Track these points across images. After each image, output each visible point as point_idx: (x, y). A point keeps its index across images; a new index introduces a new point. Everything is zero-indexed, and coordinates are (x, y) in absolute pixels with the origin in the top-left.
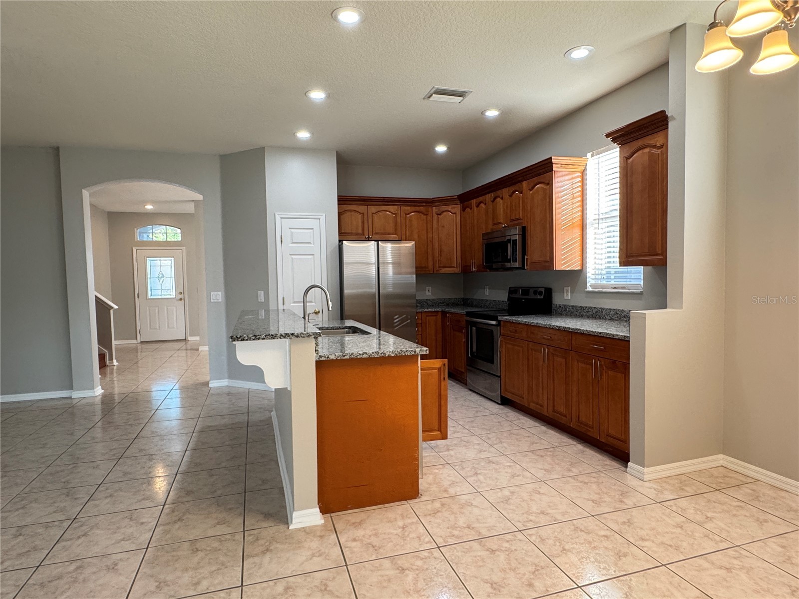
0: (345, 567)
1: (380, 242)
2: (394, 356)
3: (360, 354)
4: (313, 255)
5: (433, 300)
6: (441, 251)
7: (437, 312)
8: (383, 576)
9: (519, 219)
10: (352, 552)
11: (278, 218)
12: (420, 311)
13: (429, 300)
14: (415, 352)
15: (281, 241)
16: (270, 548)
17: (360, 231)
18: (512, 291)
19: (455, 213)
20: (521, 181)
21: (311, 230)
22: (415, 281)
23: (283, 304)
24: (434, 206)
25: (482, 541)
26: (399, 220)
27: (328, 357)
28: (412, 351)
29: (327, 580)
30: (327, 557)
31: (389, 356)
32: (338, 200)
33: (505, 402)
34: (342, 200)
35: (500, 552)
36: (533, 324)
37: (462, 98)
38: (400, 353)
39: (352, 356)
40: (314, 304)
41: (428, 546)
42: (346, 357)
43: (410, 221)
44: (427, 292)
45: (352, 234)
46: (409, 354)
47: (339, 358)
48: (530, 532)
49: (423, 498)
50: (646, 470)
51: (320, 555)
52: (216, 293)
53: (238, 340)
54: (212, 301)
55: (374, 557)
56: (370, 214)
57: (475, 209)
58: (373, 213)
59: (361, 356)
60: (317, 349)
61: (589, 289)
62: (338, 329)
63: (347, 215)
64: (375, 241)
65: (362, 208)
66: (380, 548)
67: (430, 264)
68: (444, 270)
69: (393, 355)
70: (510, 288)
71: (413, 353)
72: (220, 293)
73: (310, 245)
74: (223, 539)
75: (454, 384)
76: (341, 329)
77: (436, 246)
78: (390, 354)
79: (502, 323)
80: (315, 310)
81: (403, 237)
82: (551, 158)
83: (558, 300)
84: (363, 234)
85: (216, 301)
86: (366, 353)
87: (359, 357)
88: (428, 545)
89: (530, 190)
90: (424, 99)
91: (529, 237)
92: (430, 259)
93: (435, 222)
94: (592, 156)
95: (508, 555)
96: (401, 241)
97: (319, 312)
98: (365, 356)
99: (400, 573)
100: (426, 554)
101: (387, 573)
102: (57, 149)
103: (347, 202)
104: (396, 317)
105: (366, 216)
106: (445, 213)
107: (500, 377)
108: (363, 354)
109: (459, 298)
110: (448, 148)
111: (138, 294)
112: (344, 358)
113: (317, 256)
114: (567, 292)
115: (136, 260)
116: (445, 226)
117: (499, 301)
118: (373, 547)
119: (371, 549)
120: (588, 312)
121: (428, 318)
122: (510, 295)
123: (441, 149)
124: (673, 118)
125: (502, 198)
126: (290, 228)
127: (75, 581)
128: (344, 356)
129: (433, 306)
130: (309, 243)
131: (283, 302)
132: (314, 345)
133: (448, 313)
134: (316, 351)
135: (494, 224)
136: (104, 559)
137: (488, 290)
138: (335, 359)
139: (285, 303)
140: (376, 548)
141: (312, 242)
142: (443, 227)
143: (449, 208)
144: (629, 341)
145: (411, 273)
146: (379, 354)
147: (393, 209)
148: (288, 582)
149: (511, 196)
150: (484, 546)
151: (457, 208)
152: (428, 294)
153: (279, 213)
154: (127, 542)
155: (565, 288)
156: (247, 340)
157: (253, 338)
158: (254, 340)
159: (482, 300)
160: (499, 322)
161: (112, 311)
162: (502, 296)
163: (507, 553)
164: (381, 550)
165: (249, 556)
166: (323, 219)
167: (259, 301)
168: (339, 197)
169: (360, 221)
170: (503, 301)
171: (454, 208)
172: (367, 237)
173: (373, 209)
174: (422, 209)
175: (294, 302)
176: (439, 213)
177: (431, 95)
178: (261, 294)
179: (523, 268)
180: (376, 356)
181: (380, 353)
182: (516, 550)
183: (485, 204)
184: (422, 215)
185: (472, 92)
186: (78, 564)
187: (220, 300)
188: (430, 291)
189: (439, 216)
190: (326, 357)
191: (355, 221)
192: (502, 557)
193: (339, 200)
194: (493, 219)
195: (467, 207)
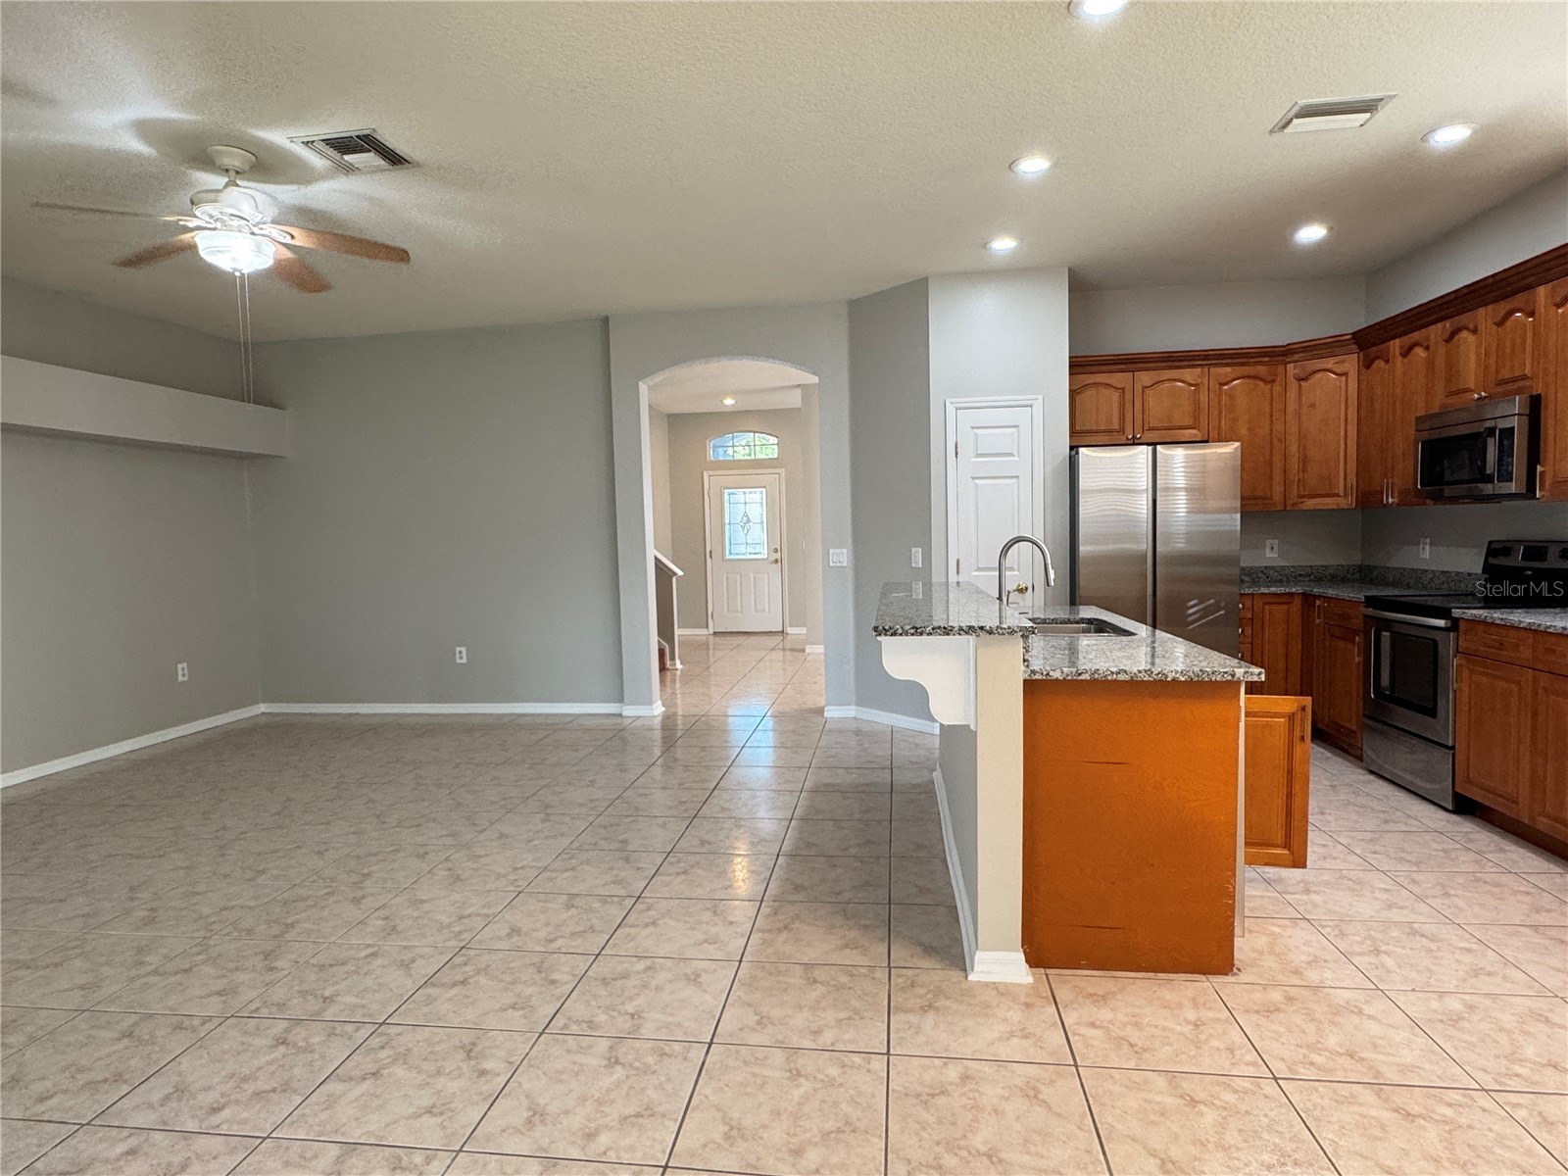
0: (1074, 1069)
1: (1158, 447)
2: (1186, 681)
3: (1112, 673)
4: (1017, 477)
5: (1283, 568)
6: (1304, 462)
7: (1292, 594)
8: (1150, 1102)
9: (1524, 377)
10: (1087, 1045)
11: (950, 409)
12: (1251, 591)
13: (1273, 568)
14: (1233, 676)
15: (957, 453)
16: (936, 1004)
17: (1116, 426)
18: (1493, 550)
19: (1346, 374)
20: (1531, 287)
21: (1015, 429)
22: (1239, 528)
23: (958, 573)
24: (1290, 363)
25: (1382, 1090)
26: (1204, 397)
27: (1048, 674)
28: (1226, 673)
29: (1038, 1081)
30: (1039, 1044)
31: (1174, 680)
32: (1070, 366)
33: (1464, 806)
34: (1079, 365)
35: (1429, 1122)
36: (1551, 630)
37: (1368, 115)
38: (1198, 676)
39: (1096, 676)
40: (1016, 573)
41: (1251, 1071)
42: (1083, 677)
43: (1231, 396)
44: (1268, 550)
45: (1097, 432)
46: (1219, 678)
47: (1070, 678)
48: (1514, 1098)
49: (1243, 977)
51: (1026, 1037)
52: (838, 551)
53: (886, 635)
54: (832, 564)
55: (1132, 1065)
56: (1138, 387)
57: (1399, 360)
58: (1144, 387)
59: (1115, 676)
60: (1026, 657)
62: (1067, 623)
63: (1090, 393)
64: (1148, 444)
65: (1120, 379)
66: (1144, 1050)
67: (1278, 489)
68: (1310, 504)
69: (1183, 679)
70: (1490, 543)
71: (1230, 678)
72: (845, 551)
73: (1013, 458)
74: (855, 972)
75: (1329, 755)
76: (1071, 623)
77: (1294, 448)
78: (1178, 676)
79: (1462, 625)
80: (1019, 585)
81: (1214, 434)
84: (1122, 431)
85: (838, 564)
86: (1125, 672)
87: (1109, 678)
88: (1251, 1069)
89: (1558, 306)
90: (1271, 132)
91: (1551, 421)
92: (1278, 477)
93: (1292, 394)
95: (1449, 1132)
96: (1207, 442)
97: (1026, 589)
98: (1122, 677)
99: (1185, 1105)
100: (1245, 1084)
101: (1159, 1098)
102: (606, 320)
103: (1087, 369)
104: (1192, 603)
105: (1128, 396)
106: (1318, 376)
107: (1453, 748)
108: (1118, 673)
109: (1350, 566)
110: (1331, 229)
111: (711, 552)
112: (1080, 678)
113: (1025, 479)
115: (708, 493)
116: (1318, 404)
117: (1458, 574)
118: (1132, 1045)
119: (1126, 1048)
121: (1267, 607)
122: (1491, 561)
123: (1312, 233)
125: (1475, 331)
126: (973, 428)
127: (645, 986)
128: (1080, 674)
129: (1281, 581)
130: (1011, 454)
131: (958, 568)
132: (1022, 650)
133: (1319, 597)
134: (1024, 661)
135: (1449, 394)
136: (682, 964)
137: (1427, 547)
138: (1061, 678)
139: (961, 570)
140: (1136, 1049)
141: (1015, 453)
142: (1313, 406)
143: (1330, 363)
145: (1232, 511)
146: (1153, 675)
147: (1189, 374)
148: (966, 1068)
149: (1500, 324)
150: (1386, 1100)
151: (1351, 363)
152: (1270, 554)
153: (952, 400)
154: (712, 946)
156: (901, 635)
157: (912, 631)
158: (913, 635)
159: (1413, 570)
160: (1455, 625)
161: (674, 579)
162: (1470, 562)
163: (1447, 1128)
164: (1146, 1055)
165: (899, 1010)
166: (1038, 406)
167: (914, 565)
168: (1073, 360)
169: (1115, 405)
170: (1469, 575)
171: (1342, 362)
172: (1130, 437)
173: (1145, 378)
174: (1262, 370)
175: (979, 569)
176: (1302, 375)
177: (1291, 121)
178: (917, 553)
179: (1529, 495)
180: (1145, 679)
181: (1155, 672)
182: (1470, 1127)
183: (1427, 348)
184: (1261, 384)
185: (1394, 96)
186: (648, 962)
187: (845, 564)
188: (1276, 548)
189: (1302, 383)
190: (1045, 673)
191: (1105, 404)
192: (1433, 1133)
193: (1072, 366)
194: (1448, 381)
195: (1377, 358)
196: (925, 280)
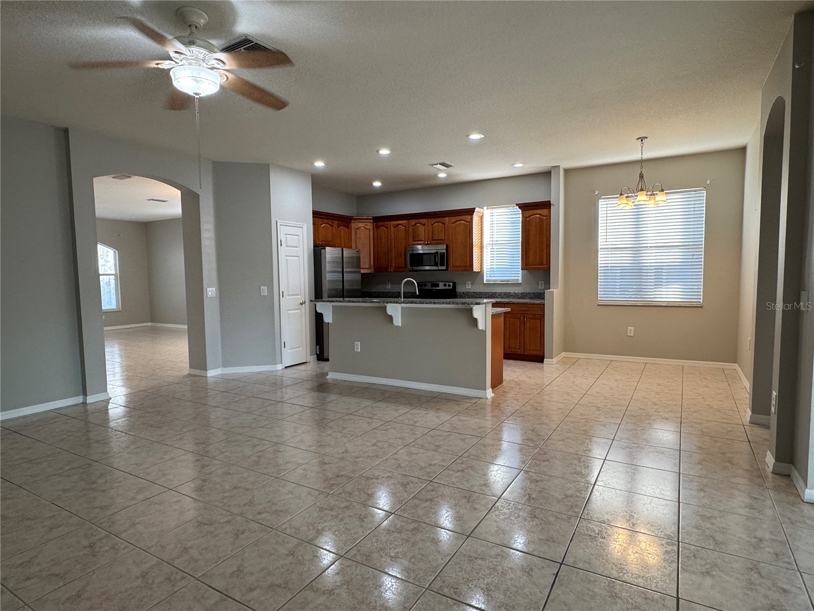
1: (343, 248)
4: (299, 257)
9: (441, 239)
11: (278, 225)
15: (281, 245)
18: (421, 285)
19: (370, 229)
20: (443, 217)
21: (298, 236)
22: (360, 279)
24: (353, 222)
26: (334, 231)
37: (446, 168)
43: (340, 232)
50: (553, 360)
52: (211, 289)
54: (208, 296)
57: (392, 228)
61: (485, 282)
72: (214, 289)
73: (298, 248)
81: (337, 244)
82: (475, 208)
83: (460, 289)
85: (212, 296)
89: (452, 223)
91: (451, 251)
93: (353, 233)
94: (487, 209)
102: (66, 131)
106: (361, 229)
110: (384, 185)
113: (301, 257)
114: (468, 284)
120: (485, 295)
122: (420, 288)
123: (377, 184)
124: (554, 205)
125: (423, 224)
126: (286, 234)
130: (296, 247)
131: (283, 296)
137: (390, 285)
142: (360, 238)
143: (364, 225)
144: (544, 304)
147: (331, 222)
149: (433, 224)
151: (370, 226)
153: (279, 221)
155: (467, 282)
166: (305, 227)
167: (262, 294)
168: (313, 212)
171: (367, 225)
175: (288, 296)
176: (356, 228)
178: (264, 290)
179: (447, 269)
183: (405, 226)
187: (214, 296)
189: (356, 230)
194: (413, 238)
195: (382, 226)
196: (269, 165)
